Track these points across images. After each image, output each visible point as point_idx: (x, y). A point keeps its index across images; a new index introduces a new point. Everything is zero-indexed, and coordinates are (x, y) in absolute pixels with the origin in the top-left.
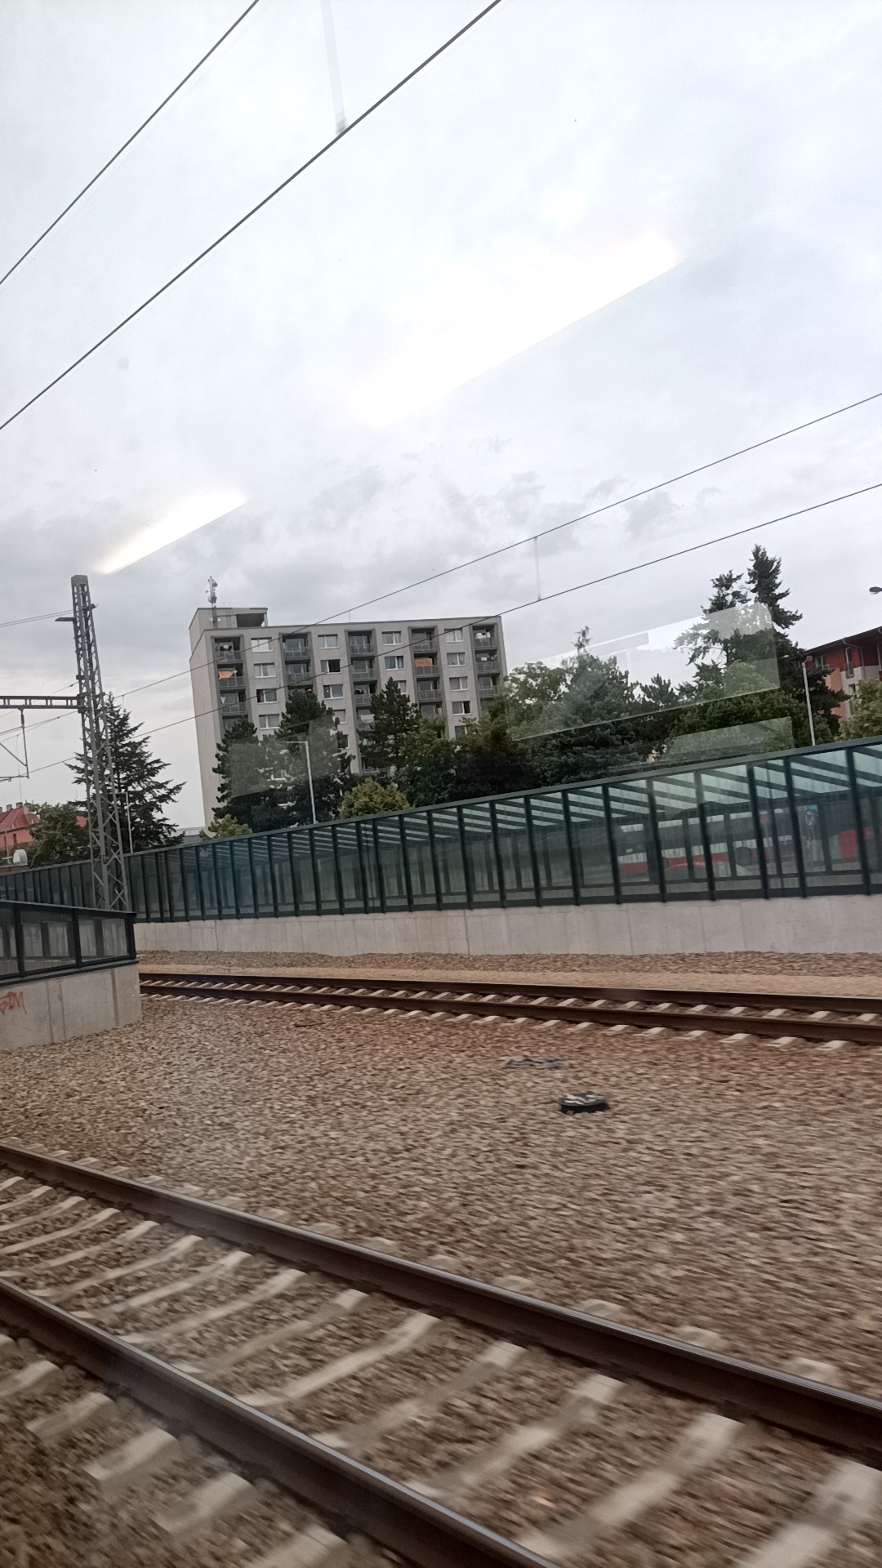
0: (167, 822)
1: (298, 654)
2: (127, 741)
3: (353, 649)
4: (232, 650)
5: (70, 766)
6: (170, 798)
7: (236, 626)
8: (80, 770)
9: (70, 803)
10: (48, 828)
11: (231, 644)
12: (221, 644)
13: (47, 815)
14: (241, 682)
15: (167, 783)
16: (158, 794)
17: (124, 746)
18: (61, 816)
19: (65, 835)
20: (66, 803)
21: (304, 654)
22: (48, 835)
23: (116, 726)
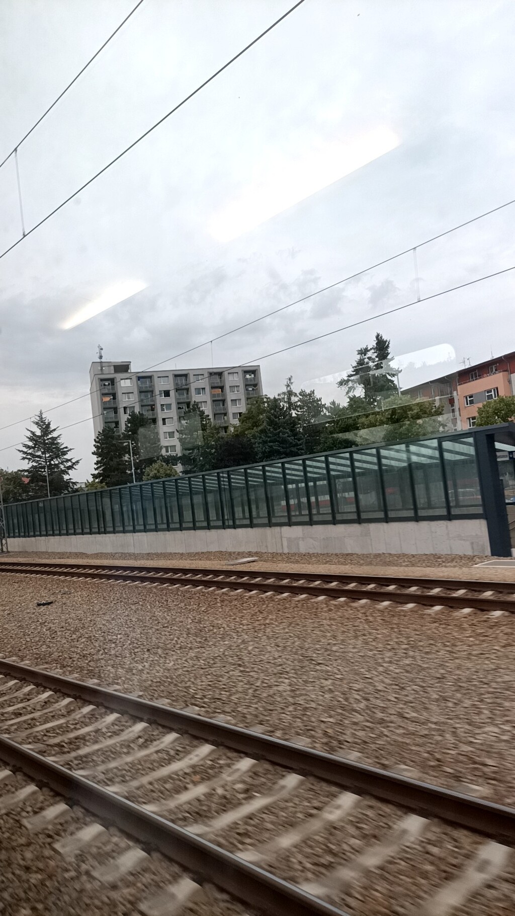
0: (72, 481)
1: (147, 387)
2: (50, 436)
3: (177, 384)
4: (110, 386)
5: (19, 450)
6: (73, 468)
7: (113, 372)
8: (25, 453)
9: (19, 470)
10: (6, 484)
11: (110, 382)
12: (104, 382)
13: (6, 477)
14: (115, 403)
15: (71, 459)
16: (67, 465)
17: (48, 439)
18: (13, 478)
19: (15, 488)
20: (16, 471)
21: (150, 387)
22: (6, 488)
23: (44, 429)
